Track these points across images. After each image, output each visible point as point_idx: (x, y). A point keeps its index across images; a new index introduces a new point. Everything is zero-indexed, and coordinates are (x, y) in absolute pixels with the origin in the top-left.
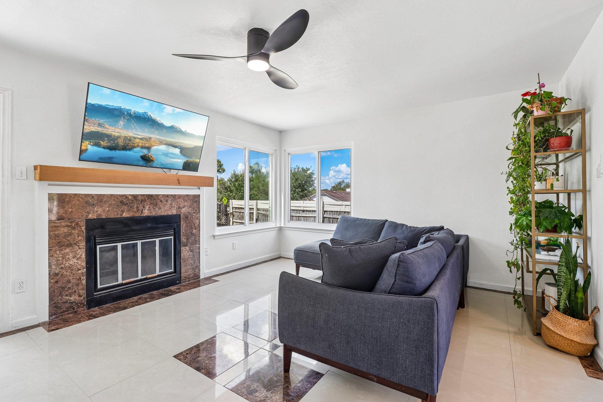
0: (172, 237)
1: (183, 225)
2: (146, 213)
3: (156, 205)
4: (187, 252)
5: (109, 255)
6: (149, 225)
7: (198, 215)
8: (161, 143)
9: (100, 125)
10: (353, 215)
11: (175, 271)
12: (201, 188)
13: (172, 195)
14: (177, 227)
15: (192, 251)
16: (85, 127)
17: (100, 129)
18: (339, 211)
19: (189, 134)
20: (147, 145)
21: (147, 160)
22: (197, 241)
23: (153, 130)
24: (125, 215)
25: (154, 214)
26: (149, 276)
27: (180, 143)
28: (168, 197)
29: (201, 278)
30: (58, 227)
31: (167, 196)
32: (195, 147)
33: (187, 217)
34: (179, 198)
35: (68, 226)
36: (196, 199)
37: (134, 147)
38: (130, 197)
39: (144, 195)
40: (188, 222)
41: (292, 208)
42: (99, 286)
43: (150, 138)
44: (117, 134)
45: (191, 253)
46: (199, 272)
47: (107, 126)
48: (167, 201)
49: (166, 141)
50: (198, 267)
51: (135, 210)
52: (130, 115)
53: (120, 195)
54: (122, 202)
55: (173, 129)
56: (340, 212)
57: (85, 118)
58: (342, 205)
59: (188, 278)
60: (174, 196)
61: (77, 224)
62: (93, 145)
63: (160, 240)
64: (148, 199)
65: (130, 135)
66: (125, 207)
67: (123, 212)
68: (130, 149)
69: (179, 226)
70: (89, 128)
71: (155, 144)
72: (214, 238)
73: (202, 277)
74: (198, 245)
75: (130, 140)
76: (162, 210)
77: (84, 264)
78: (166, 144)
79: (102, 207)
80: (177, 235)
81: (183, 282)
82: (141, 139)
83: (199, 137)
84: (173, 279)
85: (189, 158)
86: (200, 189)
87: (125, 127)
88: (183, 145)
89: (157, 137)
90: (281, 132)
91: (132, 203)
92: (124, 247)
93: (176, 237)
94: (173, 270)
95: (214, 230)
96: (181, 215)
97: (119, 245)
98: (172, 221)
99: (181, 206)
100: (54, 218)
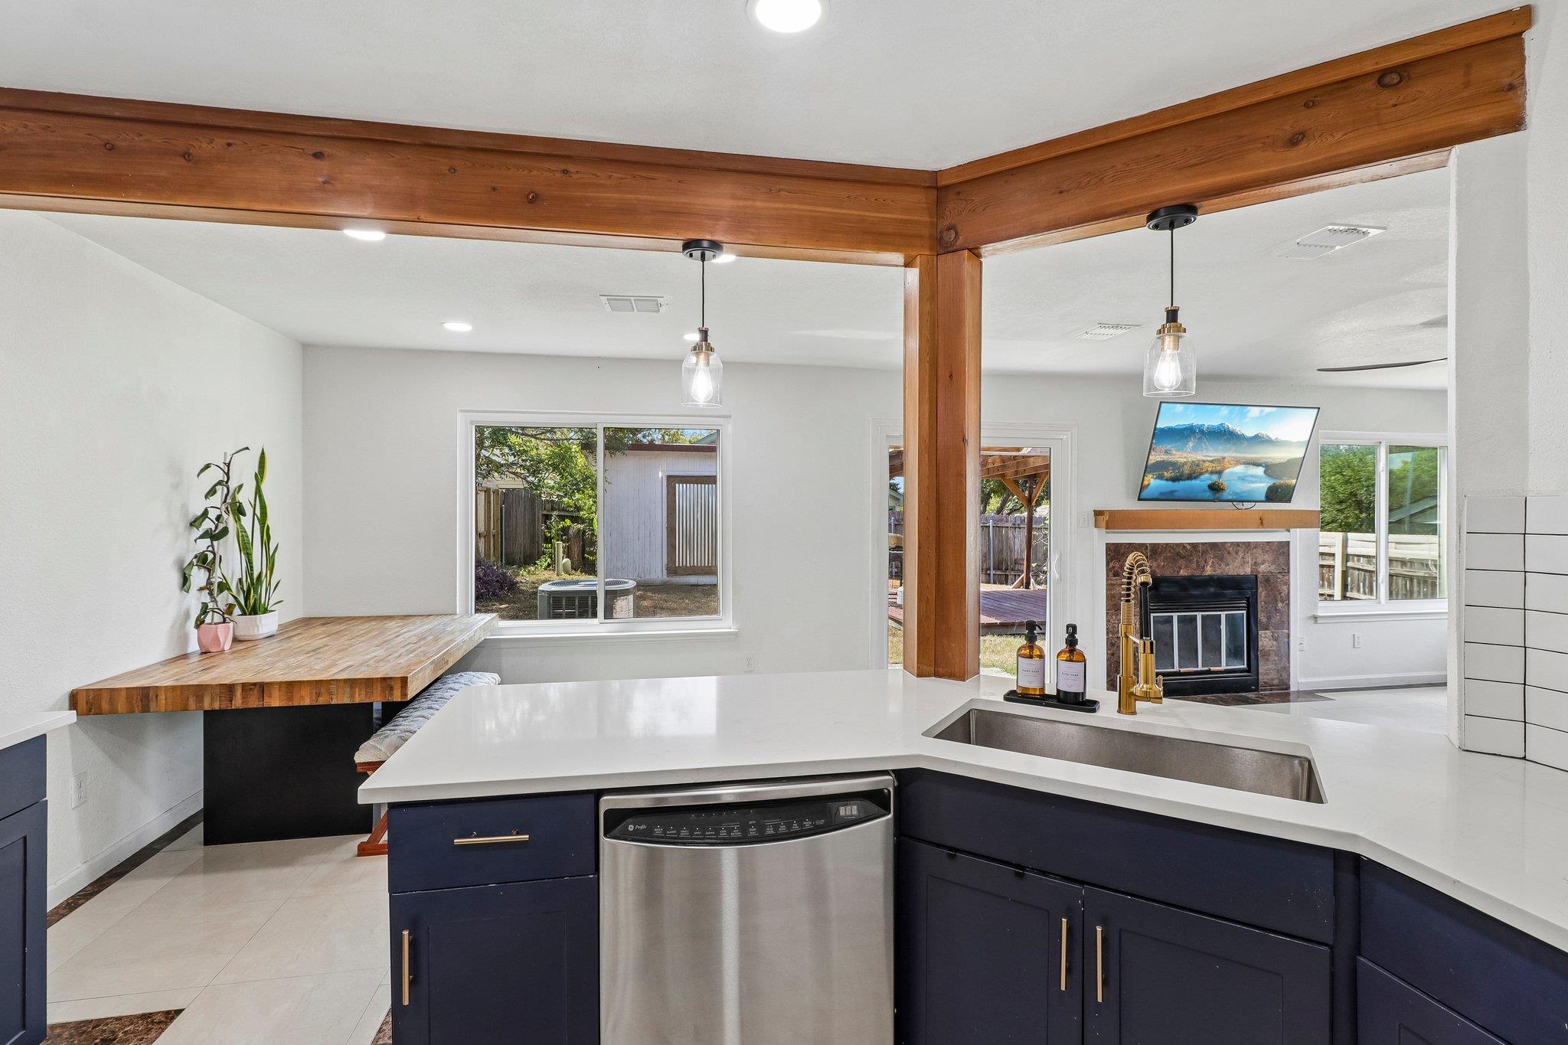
0: (1245, 612)
1: (1262, 593)
2: (1209, 571)
3: (1222, 559)
4: (1267, 640)
5: (1163, 628)
6: (1212, 590)
7: (1287, 578)
8: (1238, 462)
9: (1167, 452)
11: (1248, 670)
12: (1291, 530)
13: (1244, 543)
14: (1252, 596)
15: (1276, 640)
16: (1151, 457)
17: (1165, 457)
19: (1282, 441)
20: (1218, 469)
21: (1215, 488)
22: (1285, 623)
23: (1228, 446)
24: (1182, 573)
25: (1218, 572)
26: (1213, 669)
27: (1266, 458)
28: (1238, 546)
29: (1291, 690)
30: (1114, 585)
31: (1238, 544)
32: (1288, 461)
33: (1267, 580)
34: (1255, 547)
36: (1283, 549)
37: (1202, 474)
38: (1189, 547)
39: (1205, 543)
40: (1269, 588)
43: (1224, 458)
44: (1183, 460)
45: (1275, 643)
46: (1289, 680)
47: (1174, 452)
48: (1237, 553)
49: (1244, 458)
50: (1286, 669)
51: (1194, 565)
52: (1202, 432)
53: (1176, 544)
54: (1178, 554)
55: (1258, 440)
57: (1151, 446)
59: (1269, 685)
60: (1248, 545)
62: (1156, 478)
63: (1226, 615)
64: (1211, 549)
65: (1199, 458)
66: (1182, 562)
67: (1180, 568)
68: (1195, 478)
69: (1255, 595)
70: (1155, 458)
71: (1229, 466)
72: (1316, 622)
73: (1293, 689)
74: (1287, 631)
75: (1198, 465)
76: (1231, 567)
78: (1244, 463)
79: (1156, 560)
80: (1251, 609)
81: (1262, 690)
82: (1212, 461)
83: (1299, 444)
84: (1246, 680)
85: (1278, 479)
86: (1289, 531)
87: (1195, 450)
88: (1270, 461)
89: (1234, 455)
91: (1191, 556)
92: (1181, 620)
93: (1251, 612)
94: (1245, 666)
95: (1316, 606)
96: (1259, 576)
97: (1175, 616)
98: (1245, 586)
99: (1259, 561)
100: (1111, 574)
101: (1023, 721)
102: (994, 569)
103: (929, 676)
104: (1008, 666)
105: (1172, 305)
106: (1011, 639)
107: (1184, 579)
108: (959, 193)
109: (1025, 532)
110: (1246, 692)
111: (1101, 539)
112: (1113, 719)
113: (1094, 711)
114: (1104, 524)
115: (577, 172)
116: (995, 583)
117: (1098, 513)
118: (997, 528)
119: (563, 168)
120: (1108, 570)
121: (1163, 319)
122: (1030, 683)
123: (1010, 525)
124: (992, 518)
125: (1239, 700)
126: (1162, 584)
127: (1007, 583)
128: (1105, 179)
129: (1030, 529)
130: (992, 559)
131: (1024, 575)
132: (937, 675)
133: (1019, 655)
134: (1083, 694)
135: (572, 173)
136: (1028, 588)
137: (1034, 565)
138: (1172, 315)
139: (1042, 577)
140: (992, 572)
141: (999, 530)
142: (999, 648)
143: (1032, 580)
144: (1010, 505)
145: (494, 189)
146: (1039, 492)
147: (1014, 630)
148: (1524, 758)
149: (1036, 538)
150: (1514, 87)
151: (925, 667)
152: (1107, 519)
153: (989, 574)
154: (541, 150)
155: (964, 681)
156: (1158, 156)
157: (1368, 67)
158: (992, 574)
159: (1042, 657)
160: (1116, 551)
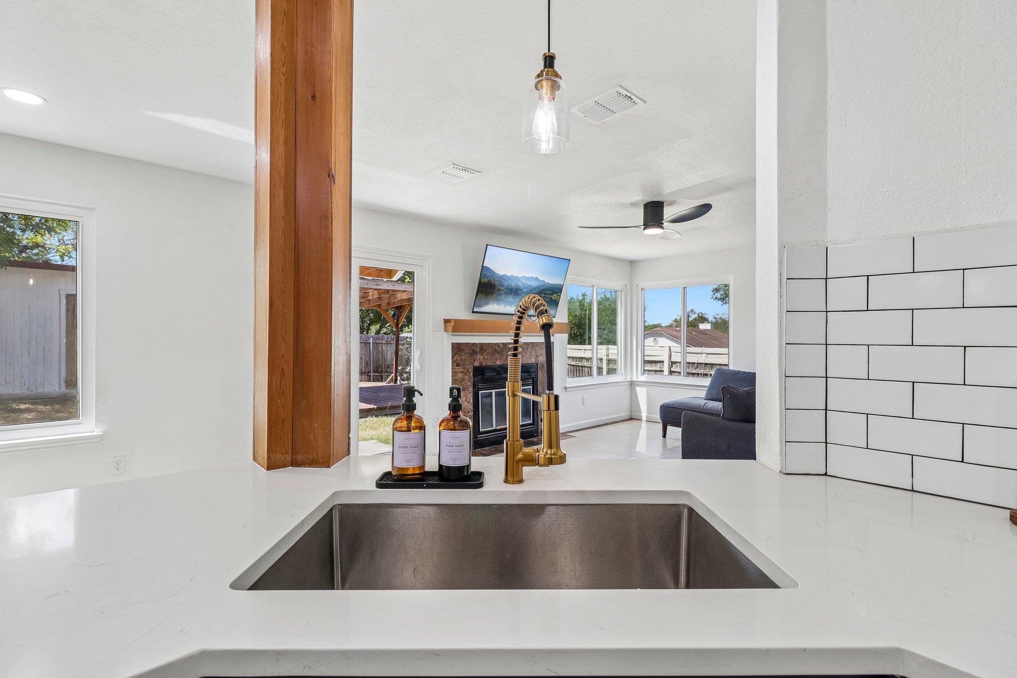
0: (531, 387)
1: (540, 375)
5: (487, 400)
11: (533, 424)
13: (531, 343)
18: (696, 362)
28: (528, 345)
30: (457, 372)
33: (543, 366)
35: (462, 372)
38: (501, 346)
40: (543, 372)
41: (646, 358)
42: (481, 430)
48: (527, 349)
51: (504, 358)
53: (494, 344)
54: (495, 350)
56: (698, 363)
58: (702, 353)
60: (533, 345)
61: (468, 370)
66: (497, 356)
67: (497, 360)
69: (536, 376)
72: (566, 391)
77: (472, 407)
79: (483, 355)
80: (535, 385)
84: (532, 431)
86: (554, 335)
90: (632, 263)
91: (503, 351)
92: (497, 394)
93: (535, 387)
94: (531, 422)
95: (565, 382)
96: (539, 364)
97: (494, 391)
98: (531, 370)
99: (539, 354)
100: (455, 365)
101: (399, 510)
102: (373, 372)
103: (285, 466)
104: (382, 438)
105: (549, 51)
106: (385, 418)
107: (498, 367)
109: (393, 347)
110: (532, 438)
111: (446, 340)
112: (502, 493)
113: (480, 485)
114: (451, 329)
116: (374, 381)
117: (447, 321)
118: (376, 344)
120: (453, 362)
121: (540, 65)
122: (408, 463)
123: (384, 342)
124: (373, 337)
125: (530, 444)
126: (486, 371)
127: (382, 381)
129: (397, 344)
130: (372, 365)
131: (393, 375)
132: (295, 463)
133: (394, 429)
134: (468, 467)
136: (396, 383)
137: (400, 368)
138: (549, 61)
139: (405, 375)
140: (372, 374)
141: (377, 346)
142: (376, 426)
143: (399, 378)
144: (384, 330)
146: (403, 320)
147: (387, 412)
148: (826, 474)
149: (402, 350)
151: (279, 456)
152: (454, 326)
153: (370, 376)
155: (329, 466)
158: (372, 376)
159: (422, 428)
160: (457, 349)
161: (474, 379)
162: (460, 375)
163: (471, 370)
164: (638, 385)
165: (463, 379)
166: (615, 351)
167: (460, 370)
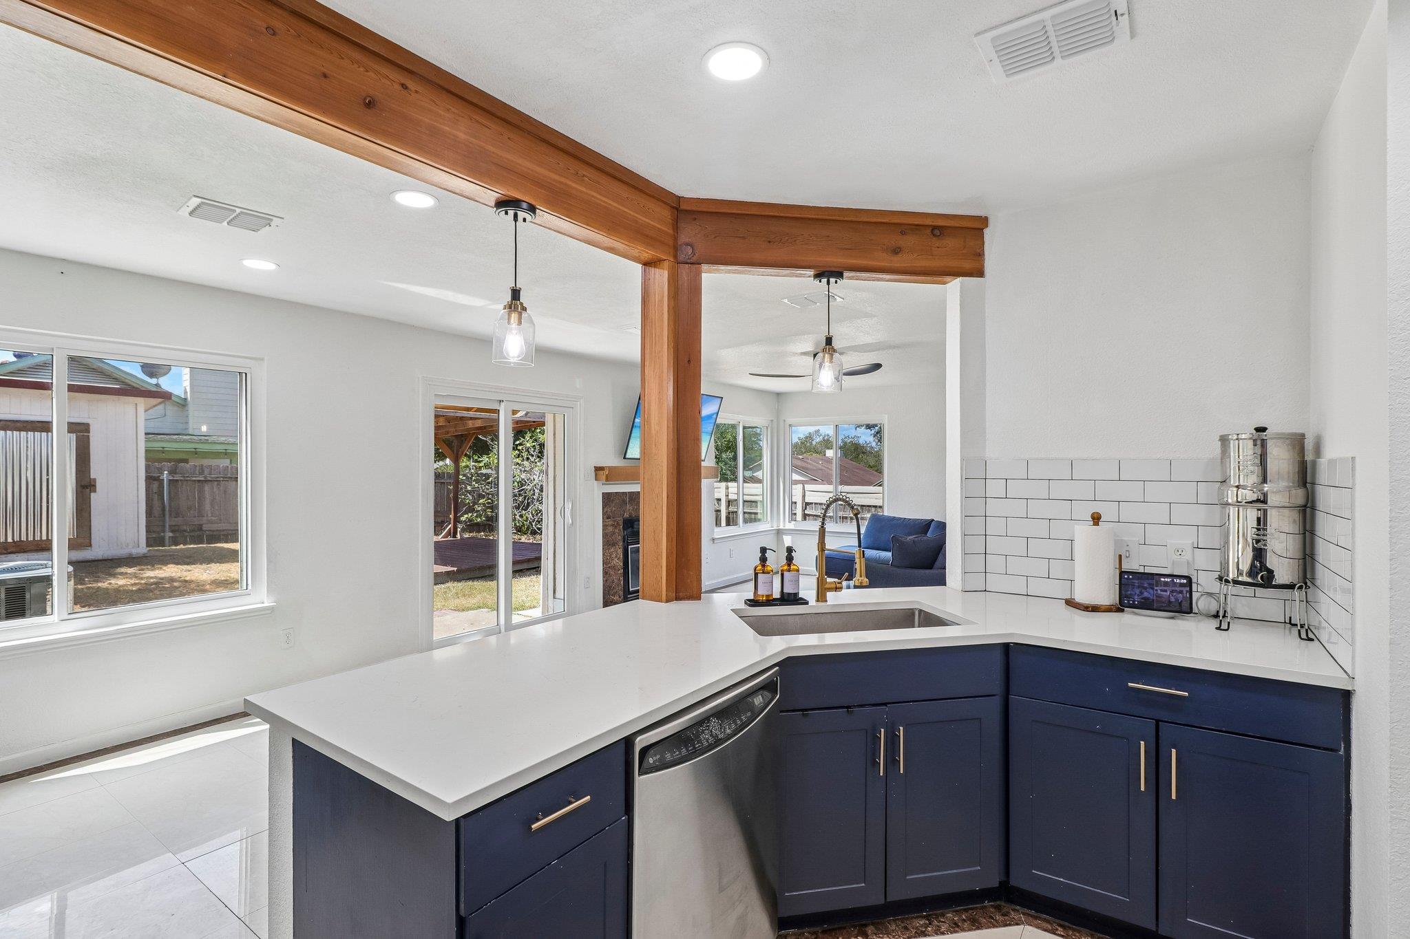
5: (636, 556)
10: (887, 512)
30: (607, 525)
35: (613, 525)
42: (631, 590)
61: (618, 522)
72: (714, 543)
77: (622, 564)
79: (632, 505)
90: (779, 396)
100: (605, 517)
103: (672, 601)
108: (695, 219)
111: (597, 490)
113: (807, 603)
114: (604, 477)
115: (416, 92)
117: (598, 469)
119: (402, 82)
120: (604, 514)
128: (798, 241)
131: (452, 525)
132: (678, 598)
135: (411, 90)
136: (456, 537)
145: (325, 76)
148: (986, 590)
150: (979, 255)
151: (670, 594)
152: (605, 474)
154: (383, 52)
155: (700, 599)
156: (828, 236)
157: (929, 222)
160: (608, 498)
161: (624, 532)
162: (611, 529)
163: (621, 523)
164: (786, 534)
165: (614, 533)
166: (759, 491)
167: (610, 523)
